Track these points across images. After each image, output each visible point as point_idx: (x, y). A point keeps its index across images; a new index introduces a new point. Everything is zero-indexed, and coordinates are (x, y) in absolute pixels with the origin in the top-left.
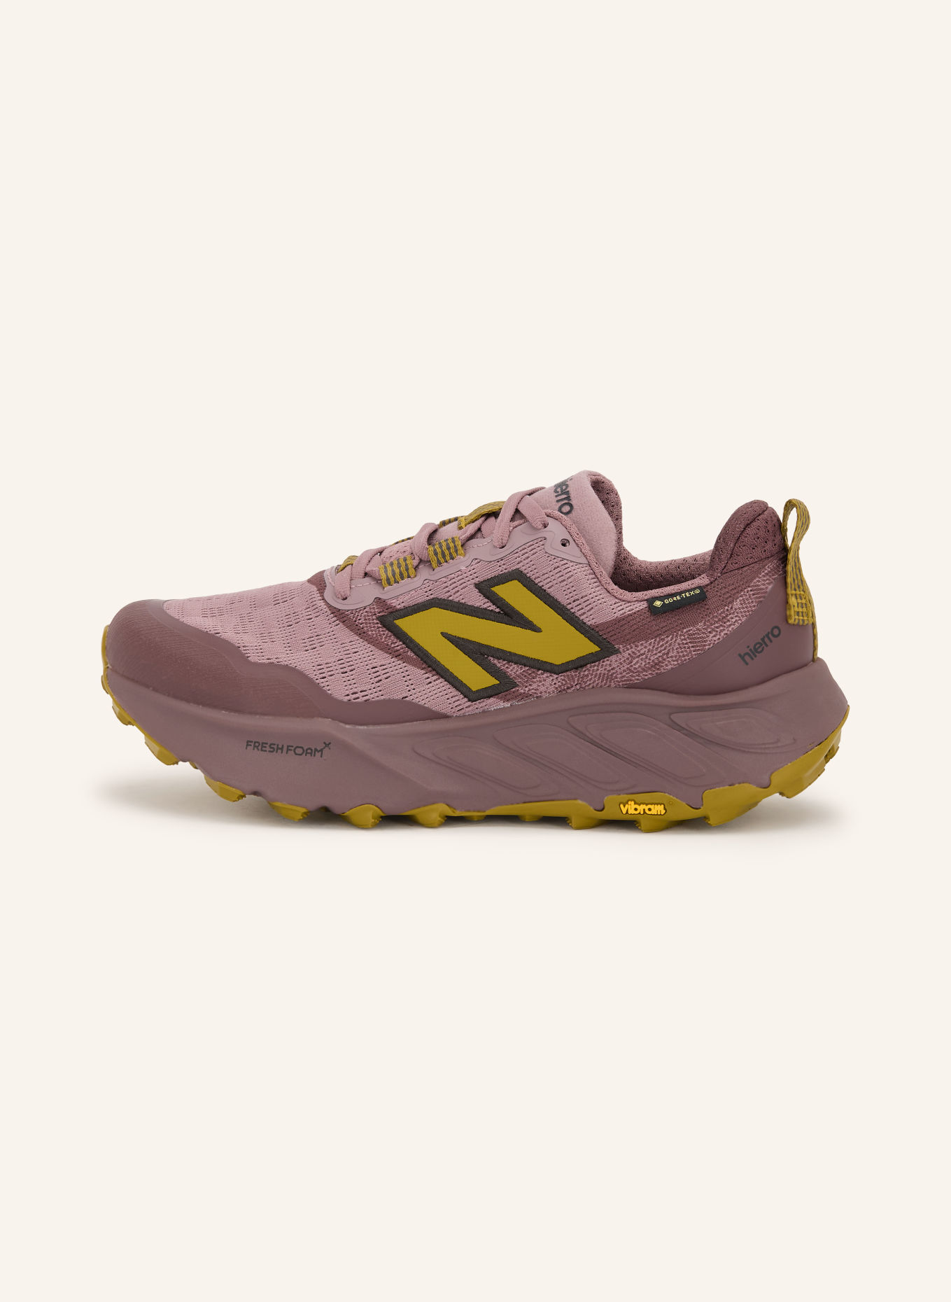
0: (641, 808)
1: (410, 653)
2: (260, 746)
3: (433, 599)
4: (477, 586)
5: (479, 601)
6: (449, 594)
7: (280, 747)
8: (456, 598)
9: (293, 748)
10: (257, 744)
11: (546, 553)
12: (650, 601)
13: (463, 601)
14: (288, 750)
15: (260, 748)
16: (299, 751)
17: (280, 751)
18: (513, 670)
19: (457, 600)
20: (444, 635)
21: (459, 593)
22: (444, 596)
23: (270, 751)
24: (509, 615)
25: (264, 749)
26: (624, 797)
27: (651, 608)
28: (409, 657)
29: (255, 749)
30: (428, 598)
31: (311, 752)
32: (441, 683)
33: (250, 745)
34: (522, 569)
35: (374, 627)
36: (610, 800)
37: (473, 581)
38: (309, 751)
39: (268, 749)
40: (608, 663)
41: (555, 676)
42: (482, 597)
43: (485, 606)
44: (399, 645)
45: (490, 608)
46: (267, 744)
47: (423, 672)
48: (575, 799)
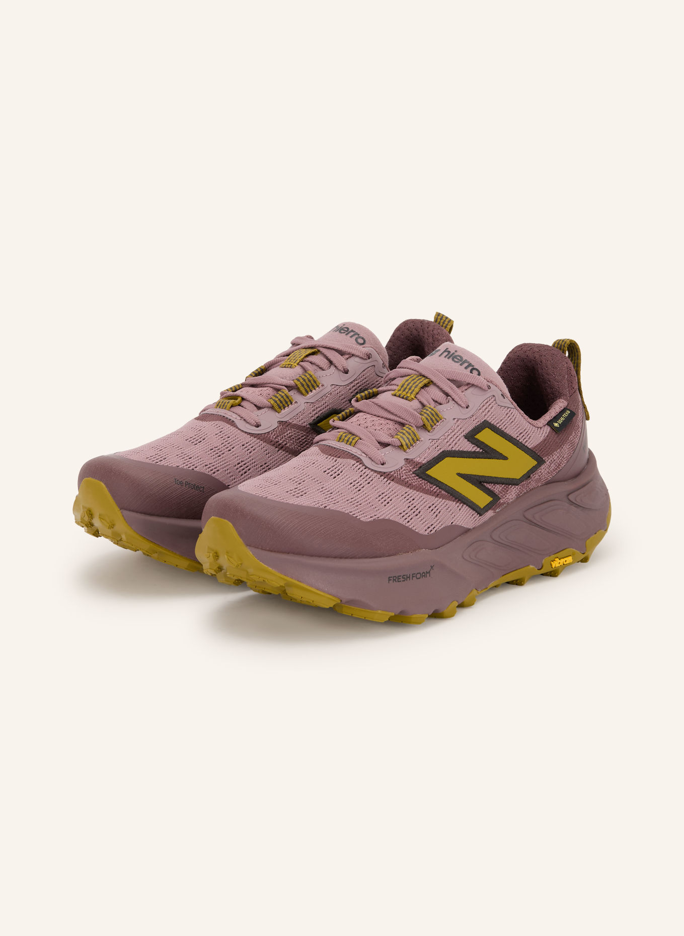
0: (563, 561)
1: (443, 492)
2: (396, 579)
3: (443, 452)
4: (466, 437)
5: (469, 447)
6: (451, 446)
7: (408, 576)
8: (456, 448)
9: (415, 575)
10: (395, 578)
11: (499, 405)
12: (550, 423)
13: (461, 449)
14: (413, 577)
15: (397, 580)
16: (418, 576)
17: (408, 579)
18: (497, 489)
19: (457, 449)
20: (459, 475)
21: (457, 445)
22: (449, 449)
23: (403, 581)
24: (488, 453)
25: (399, 580)
26: (553, 556)
27: (554, 429)
28: (442, 495)
29: (395, 582)
30: (439, 452)
31: (424, 575)
32: (465, 508)
33: (391, 580)
34: (488, 419)
35: (414, 479)
36: (545, 561)
37: (462, 434)
38: (424, 574)
39: (402, 579)
40: (540, 471)
41: (517, 487)
42: (471, 444)
43: (473, 450)
44: (434, 488)
45: (477, 451)
46: (401, 576)
47: (455, 503)
48: (528, 565)
